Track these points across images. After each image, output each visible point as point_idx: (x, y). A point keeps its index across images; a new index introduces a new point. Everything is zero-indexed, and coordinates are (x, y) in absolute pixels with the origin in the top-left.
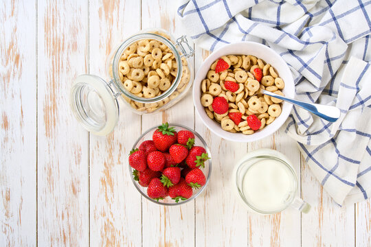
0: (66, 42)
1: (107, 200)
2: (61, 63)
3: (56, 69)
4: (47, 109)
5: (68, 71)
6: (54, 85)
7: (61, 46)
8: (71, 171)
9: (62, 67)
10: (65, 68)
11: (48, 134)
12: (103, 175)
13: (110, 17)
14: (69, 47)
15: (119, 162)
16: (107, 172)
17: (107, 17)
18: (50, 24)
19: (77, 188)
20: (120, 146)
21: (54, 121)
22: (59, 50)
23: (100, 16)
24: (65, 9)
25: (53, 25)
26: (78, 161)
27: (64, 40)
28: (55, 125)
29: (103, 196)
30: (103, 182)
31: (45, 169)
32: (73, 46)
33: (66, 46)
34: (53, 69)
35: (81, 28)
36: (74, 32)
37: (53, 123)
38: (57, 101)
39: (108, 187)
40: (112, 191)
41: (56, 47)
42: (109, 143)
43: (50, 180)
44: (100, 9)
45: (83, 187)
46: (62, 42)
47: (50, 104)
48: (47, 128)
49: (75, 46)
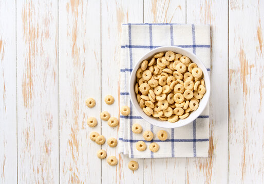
0: (40, 30)
1: (74, 158)
2: (36, 48)
3: (32, 52)
4: (24, 85)
5: (41, 54)
6: (30, 65)
7: (36, 33)
8: (45, 135)
9: (37, 51)
10: (39, 51)
11: (26, 105)
12: (70, 138)
13: (75, 10)
14: (42, 34)
15: (83, 128)
16: (74, 136)
17: (73, 10)
18: (27, 16)
19: (49, 148)
20: (84, 114)
21: (31, 95)
22: (34, 37)
23: (68, 10)
24: (39, 3)
25: (29, 17)
26: (50, 127)
27: (38, 29)
28: (31, 98)
29: (70, 155)
30: (70, 143)
31: (24, 133)
32: (45, 33)
33: (40, 34)
34: (30, 52)
35: (52, 19)
36: (47, 22)
37: (30, 96)
38: (33, 78)
39: (75, 147)
40: (78, 151)
41: (32, 35)
42: (75, 112)
43: (28, 142)
44: (68, 5)
45: (54, 147)
46: (36, 31)
47: (27, 81)
48: (25, 100)
49: (47, 34)
